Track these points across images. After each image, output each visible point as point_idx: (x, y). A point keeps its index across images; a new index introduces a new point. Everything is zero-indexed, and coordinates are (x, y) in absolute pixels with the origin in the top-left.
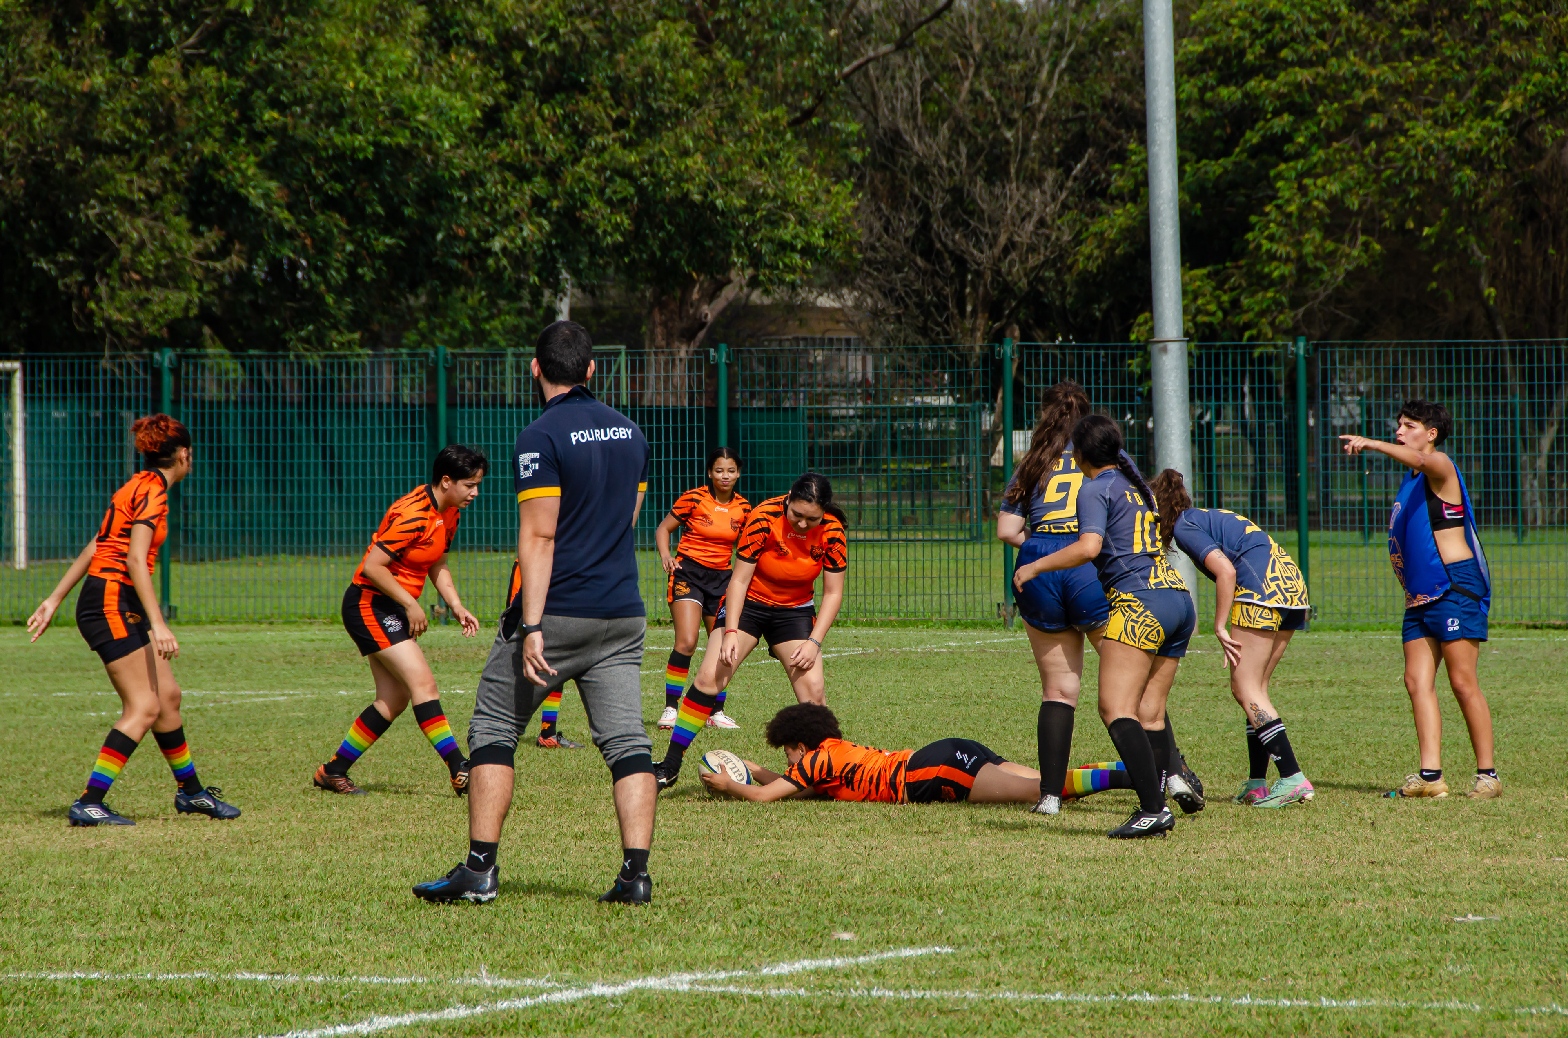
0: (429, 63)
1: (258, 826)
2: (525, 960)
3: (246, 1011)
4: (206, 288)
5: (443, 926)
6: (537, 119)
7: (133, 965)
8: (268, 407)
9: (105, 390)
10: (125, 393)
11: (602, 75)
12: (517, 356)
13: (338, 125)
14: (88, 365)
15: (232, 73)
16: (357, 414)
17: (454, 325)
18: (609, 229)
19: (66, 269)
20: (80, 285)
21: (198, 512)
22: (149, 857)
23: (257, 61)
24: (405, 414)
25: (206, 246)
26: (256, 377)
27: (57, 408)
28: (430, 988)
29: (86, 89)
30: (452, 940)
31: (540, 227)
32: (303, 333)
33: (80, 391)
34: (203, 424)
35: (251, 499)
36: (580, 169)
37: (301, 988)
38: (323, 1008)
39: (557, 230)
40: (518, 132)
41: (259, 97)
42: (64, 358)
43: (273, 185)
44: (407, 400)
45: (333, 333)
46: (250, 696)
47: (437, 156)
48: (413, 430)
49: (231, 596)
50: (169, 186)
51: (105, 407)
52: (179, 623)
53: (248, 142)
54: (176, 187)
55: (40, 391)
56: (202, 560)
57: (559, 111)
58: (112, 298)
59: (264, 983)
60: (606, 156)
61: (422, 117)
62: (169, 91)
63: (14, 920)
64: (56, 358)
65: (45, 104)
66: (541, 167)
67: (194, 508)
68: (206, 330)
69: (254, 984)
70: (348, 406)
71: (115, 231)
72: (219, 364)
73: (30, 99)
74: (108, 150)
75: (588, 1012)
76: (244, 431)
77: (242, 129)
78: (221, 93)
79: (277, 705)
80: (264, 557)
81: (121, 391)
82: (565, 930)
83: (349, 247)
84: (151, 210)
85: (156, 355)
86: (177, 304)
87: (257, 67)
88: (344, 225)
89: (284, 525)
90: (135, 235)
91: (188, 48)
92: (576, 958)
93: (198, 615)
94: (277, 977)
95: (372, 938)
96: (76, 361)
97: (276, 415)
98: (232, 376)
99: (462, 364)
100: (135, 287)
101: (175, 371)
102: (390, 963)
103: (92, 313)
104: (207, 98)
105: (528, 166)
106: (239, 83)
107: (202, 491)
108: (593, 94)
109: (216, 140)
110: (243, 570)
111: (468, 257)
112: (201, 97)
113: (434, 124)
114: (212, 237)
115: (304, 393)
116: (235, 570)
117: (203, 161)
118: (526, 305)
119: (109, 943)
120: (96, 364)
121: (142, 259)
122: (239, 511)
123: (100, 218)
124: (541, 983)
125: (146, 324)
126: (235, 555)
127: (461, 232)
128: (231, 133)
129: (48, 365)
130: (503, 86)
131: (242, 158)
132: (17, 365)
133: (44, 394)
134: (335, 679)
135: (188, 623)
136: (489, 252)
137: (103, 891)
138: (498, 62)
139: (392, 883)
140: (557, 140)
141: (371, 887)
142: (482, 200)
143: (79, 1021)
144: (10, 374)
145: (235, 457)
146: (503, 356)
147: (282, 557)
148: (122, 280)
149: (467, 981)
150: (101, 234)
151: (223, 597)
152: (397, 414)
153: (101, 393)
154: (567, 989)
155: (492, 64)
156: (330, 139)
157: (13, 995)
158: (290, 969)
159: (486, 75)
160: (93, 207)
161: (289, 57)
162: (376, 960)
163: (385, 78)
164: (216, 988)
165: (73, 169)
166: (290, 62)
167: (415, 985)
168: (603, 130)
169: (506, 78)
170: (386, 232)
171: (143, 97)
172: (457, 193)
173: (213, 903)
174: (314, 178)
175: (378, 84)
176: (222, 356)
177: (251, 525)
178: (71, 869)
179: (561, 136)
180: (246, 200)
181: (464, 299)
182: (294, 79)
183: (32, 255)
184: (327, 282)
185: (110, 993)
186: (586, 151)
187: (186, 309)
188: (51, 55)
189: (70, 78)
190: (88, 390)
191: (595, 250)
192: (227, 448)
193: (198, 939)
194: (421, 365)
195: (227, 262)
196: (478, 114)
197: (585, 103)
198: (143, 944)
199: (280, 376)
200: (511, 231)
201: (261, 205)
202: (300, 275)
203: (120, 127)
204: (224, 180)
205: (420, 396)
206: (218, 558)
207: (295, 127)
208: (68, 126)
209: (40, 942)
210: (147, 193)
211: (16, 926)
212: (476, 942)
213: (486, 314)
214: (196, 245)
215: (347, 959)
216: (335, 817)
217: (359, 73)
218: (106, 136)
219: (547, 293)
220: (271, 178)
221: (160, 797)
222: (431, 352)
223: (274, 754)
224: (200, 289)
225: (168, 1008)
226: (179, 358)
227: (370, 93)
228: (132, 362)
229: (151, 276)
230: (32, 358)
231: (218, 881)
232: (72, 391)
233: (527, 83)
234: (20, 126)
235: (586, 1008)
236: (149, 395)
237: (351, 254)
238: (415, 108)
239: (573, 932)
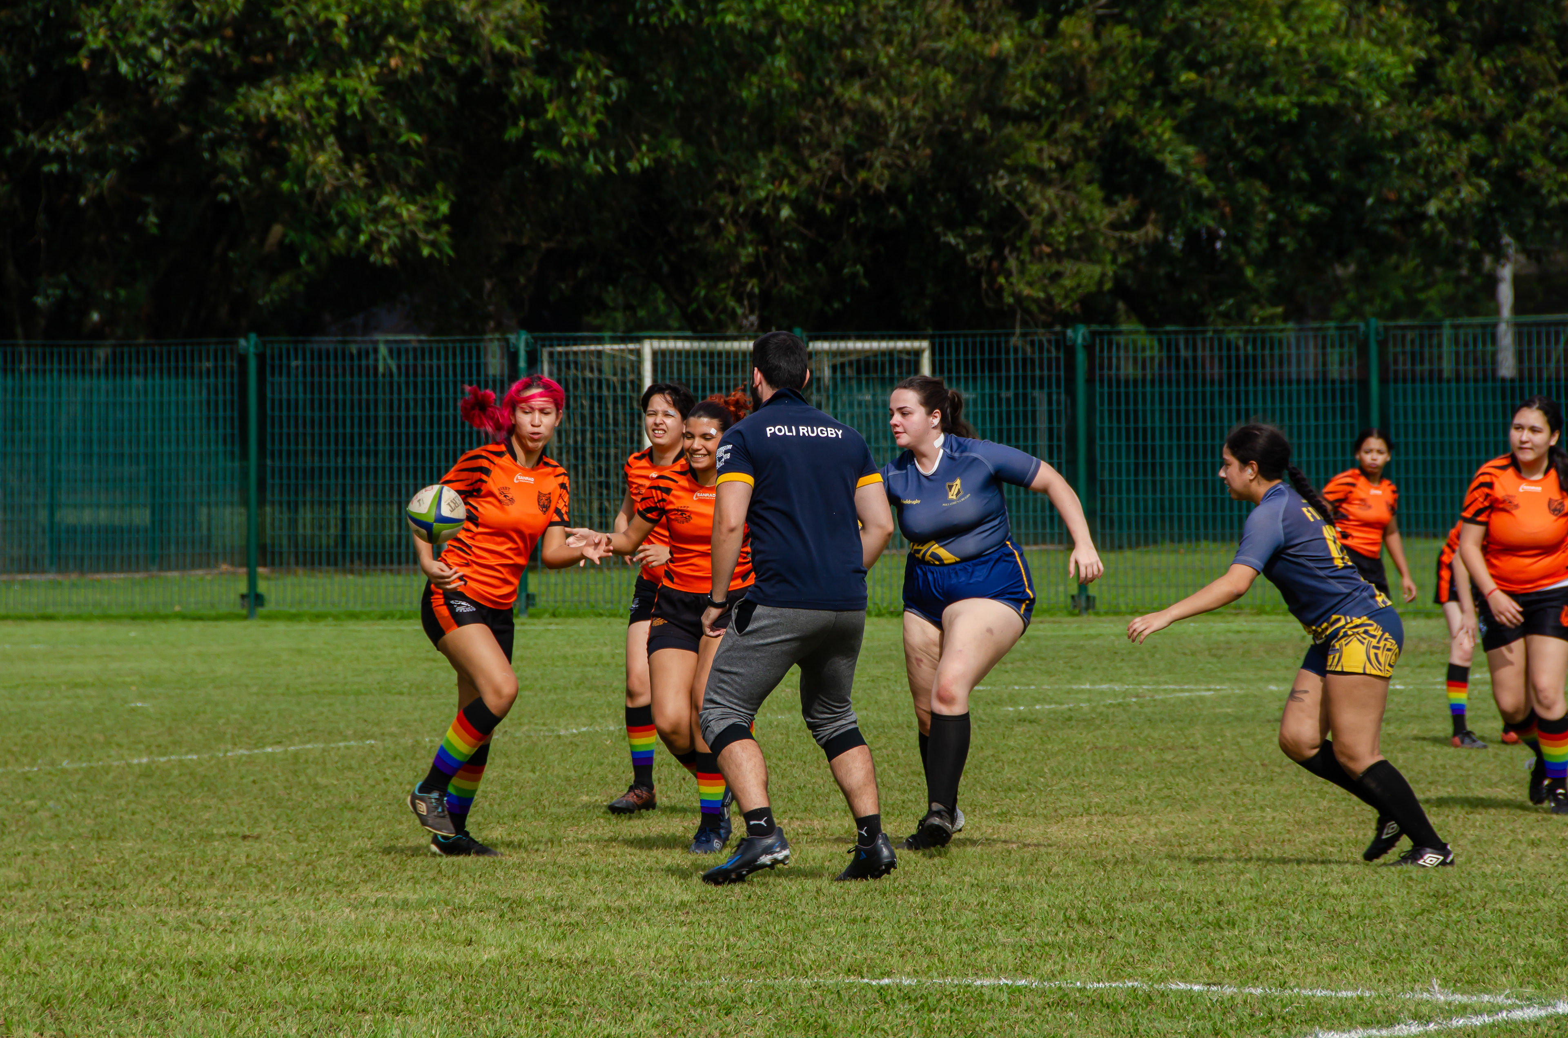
0: (1358, 17)
1: (1187, 828)
2: (1481, 974)
3: (1182, 1023)
4: (1121, 260)
5: (1390, 937)
6: (1475, 73)
7: (1062, 972)
8: (1187, 386)
9: (1016, 370)
10: (1038, 372)
11: (1546, 24)
12: (1456, 327)
13: (1259, 86)
14: (999, 343)
15: (1147, 33)
16: (1282, 392)
17: (1385, 296)
18: (1555, 188)
19: (974, 243)
20: (990, 260)
21: (1115, 496)
22: (1074, 859)
23: (1173, 19)
24: (1334, 391)
25: (1120, 216)
26: (1173, 353)
27: (966, 389)
28: (1378, 1002)
29: (994, 53)
30: (1400, 953)
31: (1479, 189)
32: (1222, 308)
33: (991, 371)
34: (1119, 403)
35: (1171, 482)
36: (1522, 124)
37: (1239, 1000)
38: (1264, 1022)
39: (1497, 190)
40: (1455, 87)
41: (1175, 58)
42: (974, 336)
43: (1190, 150)
44: (1336, 376)
45: (1254, 308)
46: (1174, 691)
47: (1366, 115)
48: (1343, 409)
49: (1152, 586)
50: (1080, 154)
51: (1016, 387)
52: (1097, 614)
53: (1163, 107)
54: (1088, 155)
55: (950, 371)
56: (1121, 547)
57: (1500, 63)
58: (1022, 272)
59: (1200, 994)
60: (1551, 110)
61: (1351, 74)
62: (1080, 53)
63: (936, 923)
64: (966, 336)
65: (954, 72)
66: (1480, 125)
67: (1111, 492)
68: (1121, 305)
69: (1190, 994)
70: (1273, 383)
71: (1024, 202)
72: (1135, 343)
73: (936, 65)
74: (1018, 117)
75: (1553, 1032)
76: (1162, 411)
77: (1159, 90)
78: (1135, 55)
79: (1202, 699)
80: (1185, 544)
81: (1033, 370)
82: (1524, 943)
83: (1271, 216)
84: (1062, 180)
85: (1069, 332)
86: (1091, 277)
87: (1174, 26)
88: (1265, 192)
89: (1206, 510)
90: (1045, 206)
91: (1101, 7)
92: (1536, 973)
93: (1118, 605)
94: (1214, 988)
95: (1313, 949)
96: (986, 340)
97: (1196, 394)
98: (1148, 353)
99: (1395, 337)
100: (1046, 260)
101: (1089, 348)
102: (1334, 975)
103: (1001, 288)
104: (1120, 60)
105: (1465, 123)
106: (1154, 44)
107: (1119, 474)
108: (1536, 44)
109: (1129, 103)
110: (1164, 557)
111: (1399, 223)
112: (1114, 60)
113: (1363, 81)
114: (1126, 206)
115: (1225, 370)
116: (1156, 557)
117: (1116, 126)
118: (1464, 272)
119: (1036, 949)
120: (1007, 342)
121: (1053, 231)
122: (1158, 495)
123: (1009, 188)
124: (1500, 999)
125: (1058, 300)
126: (1155, 542)
127: (1392, 196)
128: (1146, 96)
129: (958, 345)
130: (1436, 39)
131: (1158, 122)
132: (925, 344)
133: (954, 374)
134: (1265, 674)
135: (1106, 613)
136: (1424, 217)
137: (1027, 894)
138: (1431, 13)
139: (1334, 890)
140: (1497, 94)
141: (1310, 894)
142: (1417, 161)
143: (1008, 1029)
144: (918, 353)
145: (1153, 439)
146: (1440, 327)
147: (1204, 544)
148: (1032, 253)
149: (1418, 996)
150: (1011, 205)
151: (1143, 586)
152: (1325, 391)
153: (1012, 373)
154: (1529, 1007)
155: (1425, 16)
156: (1251, 100)
157: (938, 1001)
158: (1227, 980)
159: (1419, 28)
160: (1002, 178)
161: (1207, 13)
162: (1319, 971)
163: (1310, 35)
164: (1149, 999)
165: (980, 138)
166: (1208, 20)
167: (1361, 998)
168: (1547, 83)
169: (1441, 30)
170: (1312, 198)
171: (1054, 61)
172: (1389, 155)
173: (1143, 909)
174: (1235, 142)
175: (1302, 42)
176: (1137, 332)
177: (1171, 510)
178: (993, 871)
179: (1502, 91)
180: (1161, 166)
181: (1397, 267)
182: (1212, 37)
183: (939, 229)
184: (1246, 252)
185: (1039, 1002)
186: (1528, 106)
187: (1100, 283)
188: (958, 19)
189: (977, 42)
190: (999, 370)
191: (1540, 213)
192: (1145, 430)
193: (1129, 946)
194: (1351, 338)
195: (1142, 231)
196: (1411, 69)
197: (1527, 53)
198: (1071, 950)
199: (1200, 353)
200: (1447, 193)
201: (1178, 171)
202: (1219, 245)
203: (1030, 93)
204: (1138, 145)
205: (1350, 372)
206: (1138, 544)
207: (1213, 88)
208: (976, 92)
209: (964, 946)
210: (1058, 161)
211: (939, 929)
212: (1426, 955)
213: (1420, 283)
214: (1109, 215)
215: (1287, 971)
216: (1269, 819)
217: (1282, 29)
218: (1015, 102)
219: (1488, 260)
220: (1188, 143)
221: (1082, 796)
222: (1362, 326)
223: (1202, 752)
224: (1114, 261)
225: (1099, 1018)
226: (1093, 334)
227: (1294, 50)
228: (1044, 340)
229: (1063, 248)
230: (941, 336)
231: (1147, 886)
232: (983, 371)
233: (1464, 35)
234: (925, 94)
235: (1550, 1027)
236: (1062, 373)
237: (1272, 223)
238: (1343, 64)
239: (1533, 945)
